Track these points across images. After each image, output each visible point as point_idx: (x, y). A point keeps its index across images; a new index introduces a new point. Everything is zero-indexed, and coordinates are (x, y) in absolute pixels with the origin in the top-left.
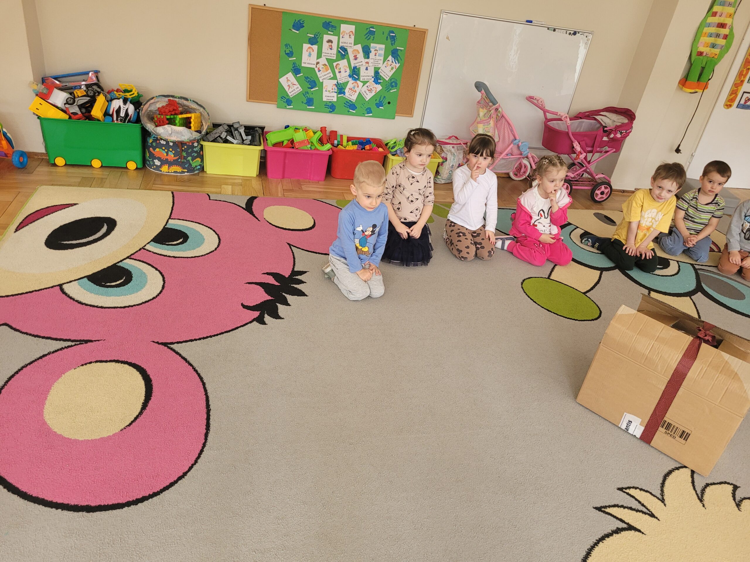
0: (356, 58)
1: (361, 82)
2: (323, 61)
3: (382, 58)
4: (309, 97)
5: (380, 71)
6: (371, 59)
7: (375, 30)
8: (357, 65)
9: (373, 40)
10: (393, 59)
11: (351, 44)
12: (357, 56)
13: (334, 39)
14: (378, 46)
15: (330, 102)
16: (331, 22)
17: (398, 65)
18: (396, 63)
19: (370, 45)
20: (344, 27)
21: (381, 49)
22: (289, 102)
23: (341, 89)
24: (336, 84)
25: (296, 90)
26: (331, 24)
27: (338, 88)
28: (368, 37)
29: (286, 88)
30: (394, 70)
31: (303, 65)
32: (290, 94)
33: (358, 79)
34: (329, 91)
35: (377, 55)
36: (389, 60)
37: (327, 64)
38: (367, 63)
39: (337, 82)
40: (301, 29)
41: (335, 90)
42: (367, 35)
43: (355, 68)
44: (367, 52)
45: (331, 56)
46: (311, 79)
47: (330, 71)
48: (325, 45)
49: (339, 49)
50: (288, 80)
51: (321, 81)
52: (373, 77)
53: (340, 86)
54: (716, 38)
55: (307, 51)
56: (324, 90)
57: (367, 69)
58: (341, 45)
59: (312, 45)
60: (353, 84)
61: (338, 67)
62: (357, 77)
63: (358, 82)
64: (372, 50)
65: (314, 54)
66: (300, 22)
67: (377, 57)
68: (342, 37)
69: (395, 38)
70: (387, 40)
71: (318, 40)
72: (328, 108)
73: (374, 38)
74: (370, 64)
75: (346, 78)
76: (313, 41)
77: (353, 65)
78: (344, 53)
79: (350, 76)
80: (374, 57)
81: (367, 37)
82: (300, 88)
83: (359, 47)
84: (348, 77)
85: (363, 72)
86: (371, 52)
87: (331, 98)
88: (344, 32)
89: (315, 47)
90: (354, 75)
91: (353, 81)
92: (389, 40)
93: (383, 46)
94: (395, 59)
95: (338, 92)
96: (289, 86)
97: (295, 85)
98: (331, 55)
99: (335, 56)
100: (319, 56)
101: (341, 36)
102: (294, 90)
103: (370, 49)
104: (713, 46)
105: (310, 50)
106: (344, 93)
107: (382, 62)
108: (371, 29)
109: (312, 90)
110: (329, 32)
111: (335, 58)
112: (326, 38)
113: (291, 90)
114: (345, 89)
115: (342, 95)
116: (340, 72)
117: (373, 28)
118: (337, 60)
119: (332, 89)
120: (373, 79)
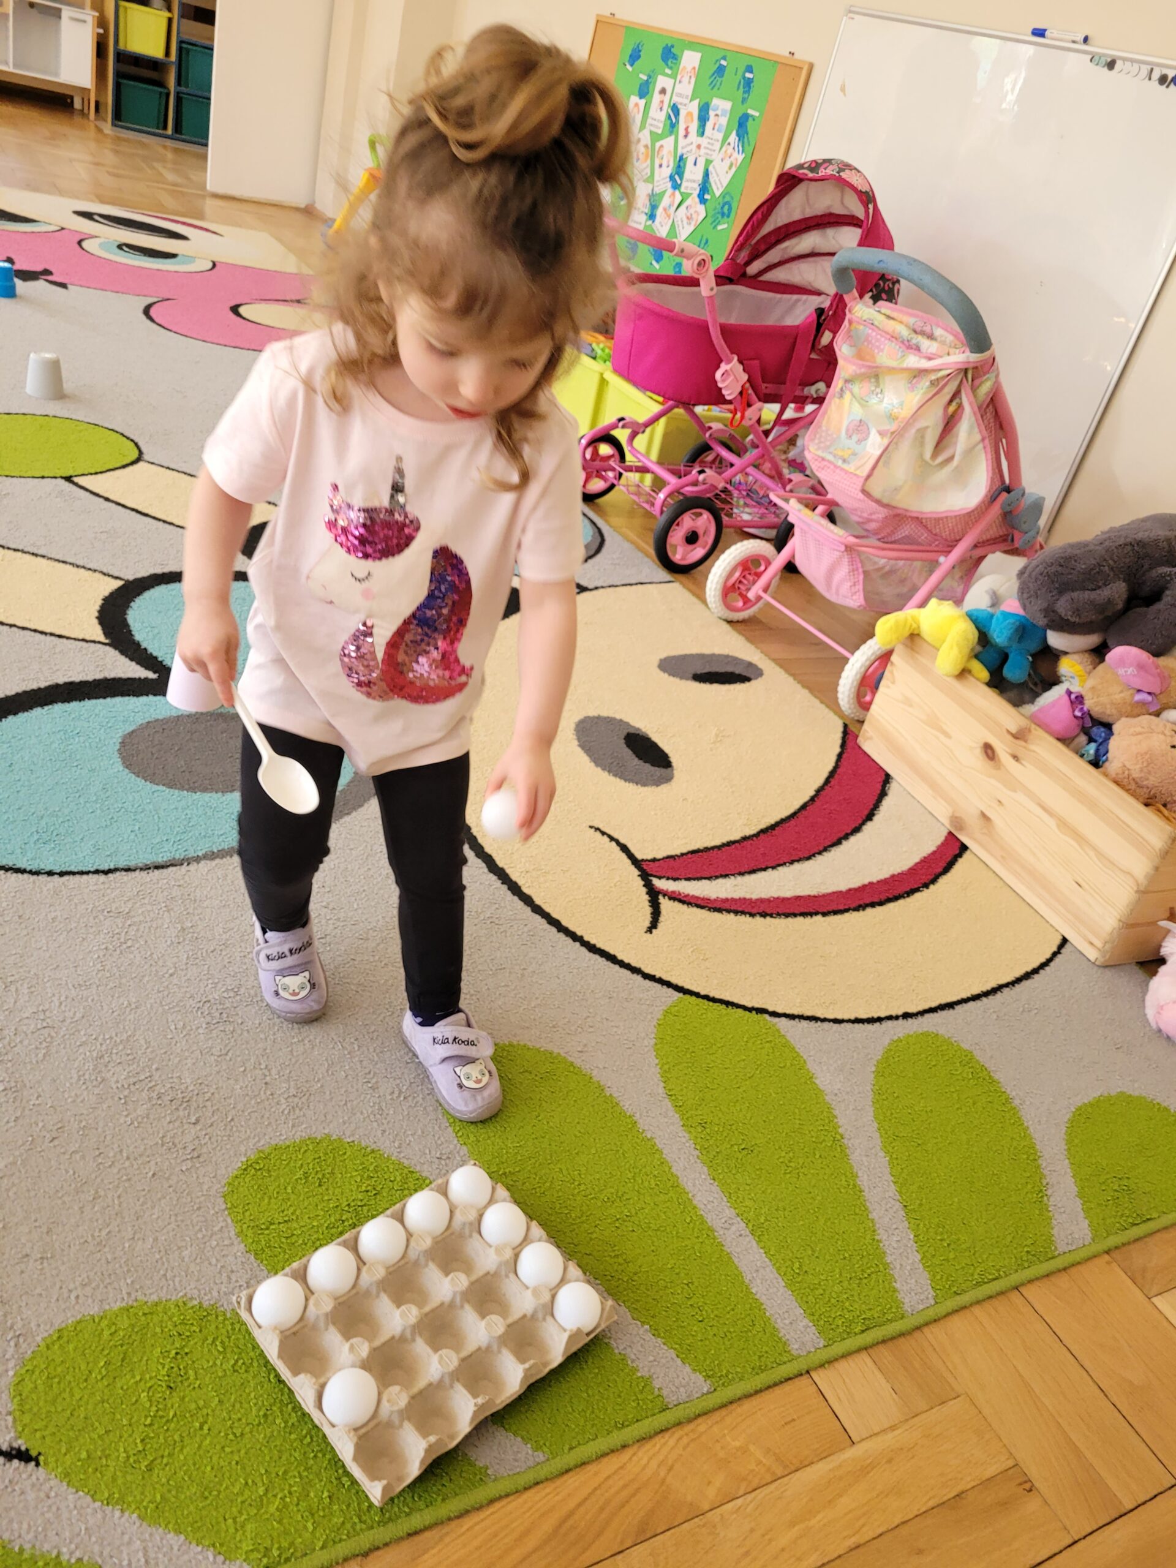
0: (685, 134)
1: (681, 193)
2: (646, 135)
3: (720, 136)
5: (710, 169)
6: (707, 137)
7: (726, 64)
8: (684, 151)
9: (719, 88)
10: (737, 140)
11: (687, 97)
12: (689, 129)
13: (670, 85)
14: (722, 105)
16: (673, 46)
17: (741, 157)
18: (739, 152)
20: (686, 58)
21: (724, 112)
23: (653, 207)
24: (649, 195)
26: (671, 49)
27: (650, 204)
28: (714, 83)
30: (734, 169)
33: (679, 186)
34: (640, 209)
35: (717, 127)
37: (649, 145)
38: (699, 147)
39: (652, 190)
40: (636, 64)
41: (646, 206)
42: (713, 77)
43: (681, 157)
44: (703, 120)
45: (657, 127)
47: (649, 162)
48: (656, 97)
49: (670, 111)
52: (699, 185)
53: (653, 201)
56: (634, 205)
57: (695, 163)
58: (675, 99)
59: (640, 97)
60: (670, 196)
61: (661, 154)
62: (679, 182)
63: (677, 193)
64: (712, 114)
65: (638, 120)
66: (639, 48)
67: (715, 134)
68: (680, 81)
69: (752, 85)
70: (738, 88)
71: (649, 87)
73: (722, 83)
74: (702, 151)
75: (665, 180)
76: (642, 90)
77: (679, 152)
78: (674, 120)
79: (671, 177)
80: (711, 133)
81: (712, 82)
84: (668, 180)
85: (688, 170)
86: (708, 119)
87: (639, 226)
88: (683, 68)
89: (642, 102)
90: (676, 177)
91: (671, 191)
92: (741, 89)
93: (728, 105)
94: (739, 140)
95: (649, 213)
98: (657, 124)
99: (661, 125)
101: (678, 78)
103: (709, 112)
105: (636, 109)
106: (655, 218)
107: (719, 146)
108: (723, 62)
110: (666, 70)
111: (660, 131)
112: (662, 81)
114: (657, 207)
115: (652, 222)
116: (661, 166)
117: (724, 57)
118: (663, 136)
120: (698, 190)
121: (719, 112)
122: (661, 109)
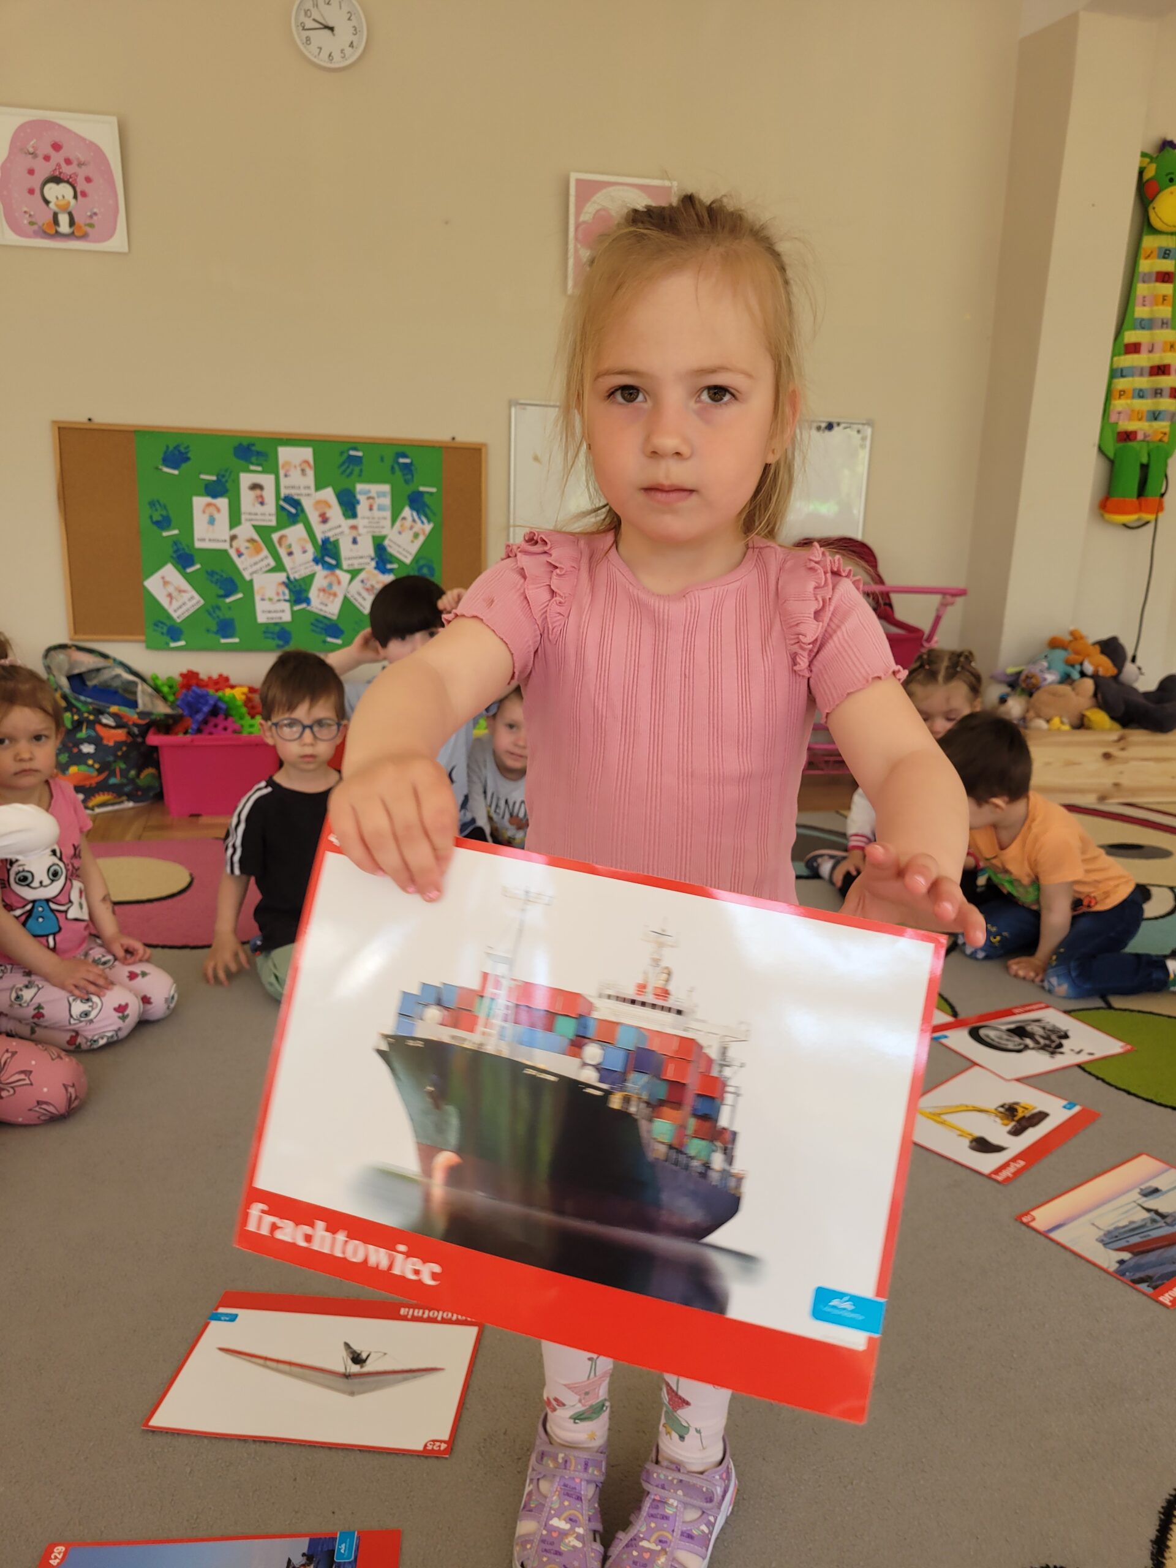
0: (324, 520)
1: (348, 571)
2: (245, 531)
3: (388, 514)
4: (222, 617)
5: (386, 543)
6: (364, 518)
7: (360, 454)
8: (330, 534)
9: (360, 475)
10: (415, 514)
11: (309, 488)
12: (328, 515)
13: (267, 480)
14: (375, 488)
15: (276, 624)
16: (253, 445)
17: (428, 527)
18: (423, 522)
19: (354, 487)
20: (285, 454)
21: (381, 494)
22: (174, 632)
23: (298, 592)
24: (284, 583)
25: (189, 604)
26: (253, 448)
27: (290, 590)
28: (348, 471)
29: (164, 602)
30: (422, 539)
31: (198, 545)
32: (175, 615)
33: (338, 566)
34: (270, 600)
35: (375, 507)
36: (404, 519)
37: (256, 537)
38: (354, 527)
39: (288, 578)
40: (184, 466)
41: (284, 594)
42: (343, 468)
43: (326, 541)
44: (349, 504)
45: (264, 520)
46: (222, 576)
47: (265, 552)
48: (247, 498)
49: (282, 503)
50: (166, 583)
51: (248, 578)
52: (372, 559)
53: (295, 586)
54: (1155, 400)
55: (204, 512)
56: (257, 598)
57: (355, 541)
58: (284, 492)
59: (214, 496)
60: (326, 577)
61: (285, 543)
62: (333, 562)
63: (338, 572)
64: (361, 498)
65: (223, 518)
66: (179, 451)
67: (376, 513)
68: (286, 476)
69: (413, 468)
70: (393, 473)
71: (228, 485)
72: (273, 639)
73: (361, 471)
74: (361, 530)
75: (308, 565)
76: (214, 490)
77: (320, 537)
78: (293, 511)
79: (316, 561)
80: (368, 513)
81: (344, 471)
82: (197, 597)
83: (328, 494)
84: (312, 563)
85: (346, 549)
86: (358, 502)
87: (279, 615)
88: (287, 464)
89: (223, 502)
90: (327, 559)
91: (325, 572)
92: (398, 473)
93: (386, 488)
94: (418, 513)
95: (293, 598)
96: (170, 596)
97: (184, 591)
98: (263, 517)
99: (274, 519)
100: (235, 519)
101: (282, 473)
102: (184, 604)
103: (354, 496)
104: (1155, 416)
105: (212, 510)
106: (307, 601)
107: (388, 522)
108: (352, 453)
109: (228, 600)
110: (252, 468)
111: (274, 523)
112: (246, 479)
113: (175, 604)
114: (307, 591)
115: (304, 606)
116: (290, 554)
117: (355, 449)
118: (280, 527)
119: (278, 594)
120: (373, 564)
121: (373, 494)
122: (262, 503)
